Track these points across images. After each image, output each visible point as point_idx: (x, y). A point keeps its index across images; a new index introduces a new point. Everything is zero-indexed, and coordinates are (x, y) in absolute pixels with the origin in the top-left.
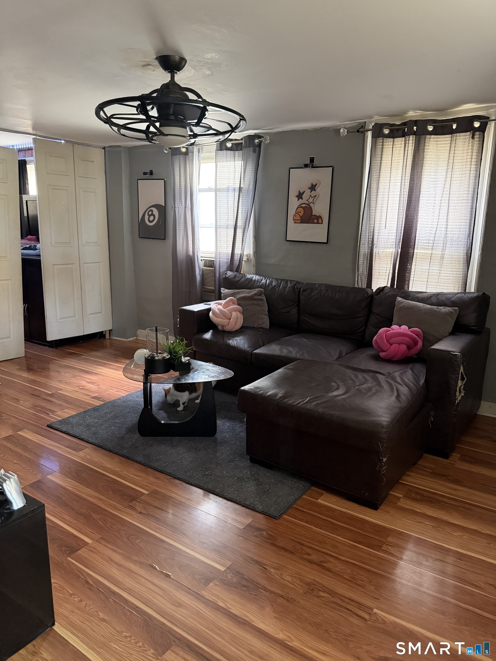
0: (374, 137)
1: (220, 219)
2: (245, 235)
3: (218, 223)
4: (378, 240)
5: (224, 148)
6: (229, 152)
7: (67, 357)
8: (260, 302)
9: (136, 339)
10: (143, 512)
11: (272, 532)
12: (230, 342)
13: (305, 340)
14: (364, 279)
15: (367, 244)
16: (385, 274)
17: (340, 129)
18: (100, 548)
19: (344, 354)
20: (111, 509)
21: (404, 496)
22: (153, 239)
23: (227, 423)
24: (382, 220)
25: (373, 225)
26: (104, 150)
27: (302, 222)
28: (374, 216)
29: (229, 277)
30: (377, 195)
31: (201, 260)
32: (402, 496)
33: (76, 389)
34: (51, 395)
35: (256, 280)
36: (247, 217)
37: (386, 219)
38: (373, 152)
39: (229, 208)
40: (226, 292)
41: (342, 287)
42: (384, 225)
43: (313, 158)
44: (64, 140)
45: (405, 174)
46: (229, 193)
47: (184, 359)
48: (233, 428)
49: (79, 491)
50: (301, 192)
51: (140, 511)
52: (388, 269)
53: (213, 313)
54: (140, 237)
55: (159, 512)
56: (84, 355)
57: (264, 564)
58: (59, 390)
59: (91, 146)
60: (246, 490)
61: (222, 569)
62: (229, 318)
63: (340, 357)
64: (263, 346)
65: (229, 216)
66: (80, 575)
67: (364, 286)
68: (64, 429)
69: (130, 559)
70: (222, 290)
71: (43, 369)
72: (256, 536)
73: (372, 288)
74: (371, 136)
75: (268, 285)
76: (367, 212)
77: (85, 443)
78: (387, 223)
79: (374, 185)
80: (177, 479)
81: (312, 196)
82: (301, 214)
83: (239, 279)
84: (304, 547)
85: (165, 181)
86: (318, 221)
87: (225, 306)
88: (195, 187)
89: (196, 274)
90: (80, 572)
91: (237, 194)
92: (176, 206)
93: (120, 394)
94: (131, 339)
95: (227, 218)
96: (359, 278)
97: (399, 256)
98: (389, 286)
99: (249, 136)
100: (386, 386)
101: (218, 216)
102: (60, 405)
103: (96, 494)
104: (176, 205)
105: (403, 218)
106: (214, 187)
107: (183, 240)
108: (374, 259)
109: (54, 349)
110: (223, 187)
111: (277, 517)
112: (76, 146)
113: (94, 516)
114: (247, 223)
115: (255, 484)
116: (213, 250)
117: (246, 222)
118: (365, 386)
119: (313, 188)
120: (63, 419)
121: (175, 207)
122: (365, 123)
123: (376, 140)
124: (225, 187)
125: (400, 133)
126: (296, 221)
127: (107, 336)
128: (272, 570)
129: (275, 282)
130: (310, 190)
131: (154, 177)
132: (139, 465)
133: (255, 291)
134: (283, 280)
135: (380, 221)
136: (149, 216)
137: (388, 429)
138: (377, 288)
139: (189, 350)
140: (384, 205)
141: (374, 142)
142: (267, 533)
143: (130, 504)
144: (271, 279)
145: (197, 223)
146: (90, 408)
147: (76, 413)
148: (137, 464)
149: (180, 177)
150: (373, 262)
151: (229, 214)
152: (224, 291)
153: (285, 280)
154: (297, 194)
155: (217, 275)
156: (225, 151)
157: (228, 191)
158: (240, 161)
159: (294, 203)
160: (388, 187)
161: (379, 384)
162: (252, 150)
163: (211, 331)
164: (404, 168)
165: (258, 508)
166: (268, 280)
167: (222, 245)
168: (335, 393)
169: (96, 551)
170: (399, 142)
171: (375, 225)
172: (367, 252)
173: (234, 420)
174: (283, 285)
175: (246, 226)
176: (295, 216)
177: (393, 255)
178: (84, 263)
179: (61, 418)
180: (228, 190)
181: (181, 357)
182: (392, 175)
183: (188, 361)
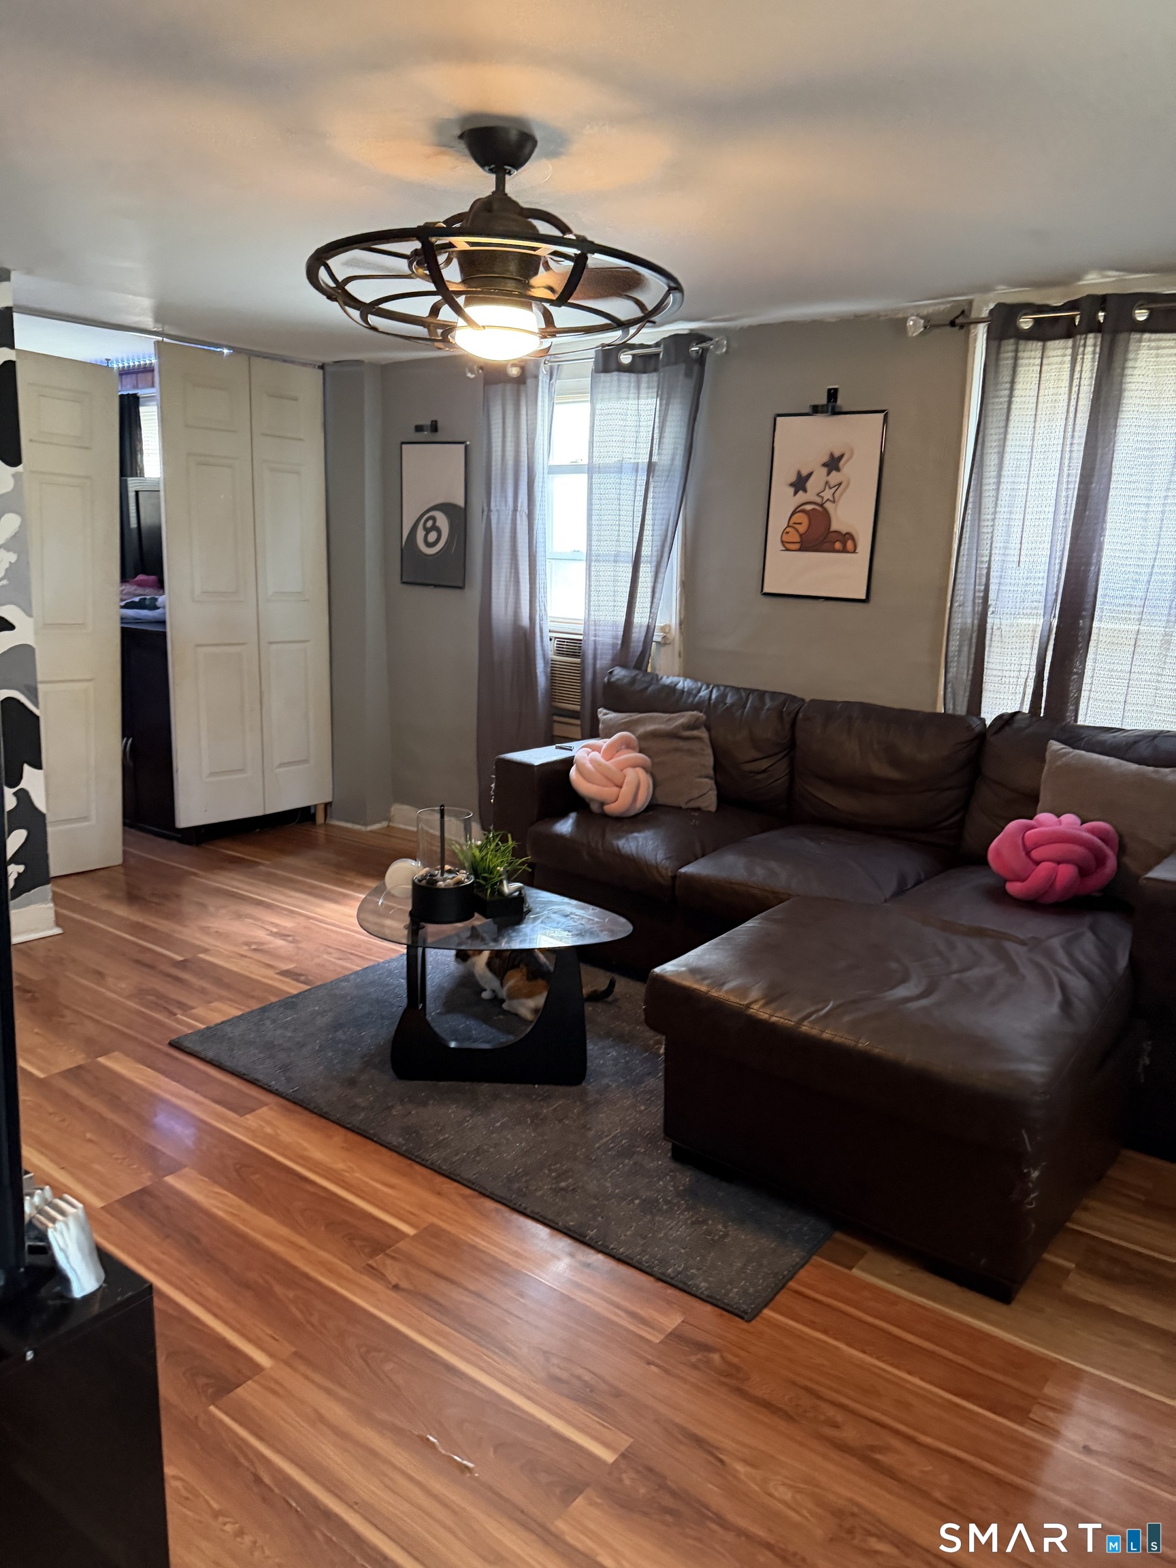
0: (995, 339)
1: (598, 541)
2: (660, 580)
3: (593, 548)
4: (1000, 595)
5: (613, 365)
6: (625, 376)
7: (222, 868)
8: (696, 746)
9: (388, 826)
10: (404, 1284)
11: (737, 1356)
12: (621, 843)
13: (807, 842)
14: (961, 692)
15: (970, 603)
16: (1015, 680)
17: (905, 320)
18: (295, 1382)
19: (910, 883)
20: (322, 1274)
21: (1078, 1266)
22: (435, 586)
23: (611, 1049)
24: (1010, 545)
25: (987, 559)
26: (321, 372)
27: (802, 549)
28: (989, 536)
29: (619, 682)
30: (999, 483)
31: (551, 639)
32: (1073, 1266)
33: (243, 950)
34: (182, 965)
35: (686, 689)
36: (666, 536)
37: (1021, 543)
38: (991, 376)
39: (622, 513)
40: (611, 720)
41: (903, 712)
42: (1016, 559)
43: (836, 390)
44: (229, 347)
45: (1074, 431)
46: (623, 476)
47: (509, 888)
48: (627, 1062)
49: (244, 1221)
50: (804, 473)
51: (394, 1283)
52: (1023, 669)
53: (578, 770)
54: (403, 583)
55: (443, 1286)
56: (263, 864)
57: (717, 1448)
58: (201, 953)
59: (292, 362)
60: (666, 1234)
61: (609, 1457)
62: (619, 783)
63: (901, 891)
64: (703, 856)
65: (621, 533)
66: (242, 1460)
67: (962, 710)
68: (210, 1055)
69: (366, 1416)
70: (601, 712)
71: (166, 897)
72: (695, 1367)
73: (983, 716)
74: (985, 336)
75: (715, 702)
76: (972, 526)
77: (261, 1091)
78: (1022, 553)
79: (991, 460)
80: (488, 1197)
81: (832, 485)
82: (802, 529)
83: (645, 685)
84: (823, 1405)
85: (466, 448)
86: (844, 545)
87: (610, 753)
88: (541, 461)
89: (536, 673)
90: (239, 1448)
91: (642, 477)
92: (493, 507)
93: (349, 965)
94: (376, 827)
95: (615, 538)
96: (949, 690)
97: (1053, 636)
98: (1027, 712)
99: (676, 338)
100: (1031, 976)
101: (594, 533)
102: (203, 991)
103: (284, 1231)
104: (493, 504)
105: (1065, 540)
106: (585, 461)
107: (507, 590)
108: (987, 643)
109: (194, 849)
110: (607, 461)
111: (746, 1313)
112: (257, 362)
113: (278, 1289)
114: (667, 550)
115: (688, 1219)
116: (580, 614)
117: (663, 546)
118: (975, 973)
119: (833, 464)
120: (208, 1028)
121: (489, 510)
122: (970, 303)
123: (999, 347)
124: (613, 460)
125: (1061, 327)
126: (789, 546)
127: (320, 818)
128: (740, 1468)
129: (732, 696)
130: (825, 470)
131: (439, 436)
132: (395, 1155)
133: (683, 716)
134: (751, 691)
135: (1006, 548)
136: (428, 531)
137: (1048, 1096)
138: (994, 717)
139: (522, 864)
140: (1015, 509)
141: (993, 351)
142: (723, 1358)
143: (370, 1262)
144: (722, 688)
145: (543, 549)
146: (274, 999)
147: (239, 1013)
148: (389, 1153)
149: (504, 437)
150: (987, 649)
151: (621, 528)
152: (605, 715)
153: (757, 690)
154: (793, 478)
155: (589, 676)
156: (616, 373)
157: (621, 472)
158: (652, 398)
159: (784, 502)
160: (1026, 463)
161: (1012, 968)
162: (682, 372)
163: (573, 815)
164: (1072, 415)
165: (698, 1287)
166: (714, 691)
167: (601, 603)
168: (901, 992)
169: (281, 1391)
170: (1059, 351)
171: (993, 559)
172: (969, 626)
173: (628, 1042)
174: (752, 703)
175: (662, 556)
176: (785, 532)
177: (1038, 635)
178: (271, 643)
179: (203, 1023)
180: (619, 469)
181: (501, 882)
182: (1037, 432)
183: (517, 894)
